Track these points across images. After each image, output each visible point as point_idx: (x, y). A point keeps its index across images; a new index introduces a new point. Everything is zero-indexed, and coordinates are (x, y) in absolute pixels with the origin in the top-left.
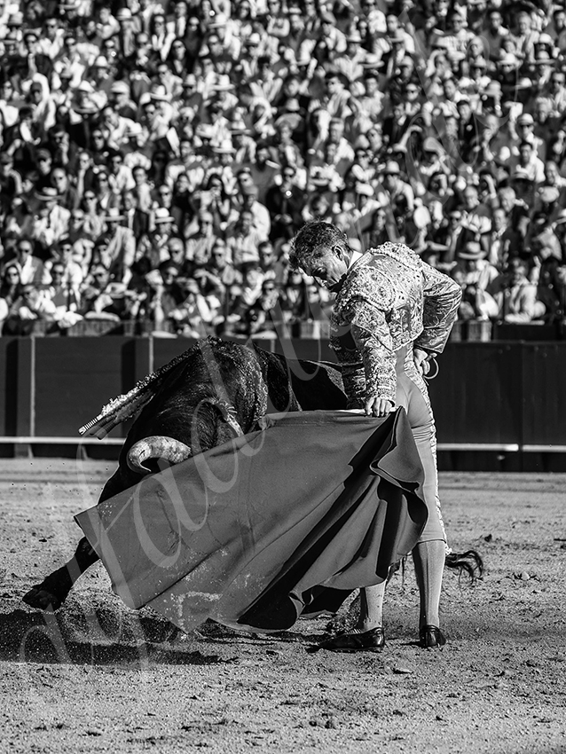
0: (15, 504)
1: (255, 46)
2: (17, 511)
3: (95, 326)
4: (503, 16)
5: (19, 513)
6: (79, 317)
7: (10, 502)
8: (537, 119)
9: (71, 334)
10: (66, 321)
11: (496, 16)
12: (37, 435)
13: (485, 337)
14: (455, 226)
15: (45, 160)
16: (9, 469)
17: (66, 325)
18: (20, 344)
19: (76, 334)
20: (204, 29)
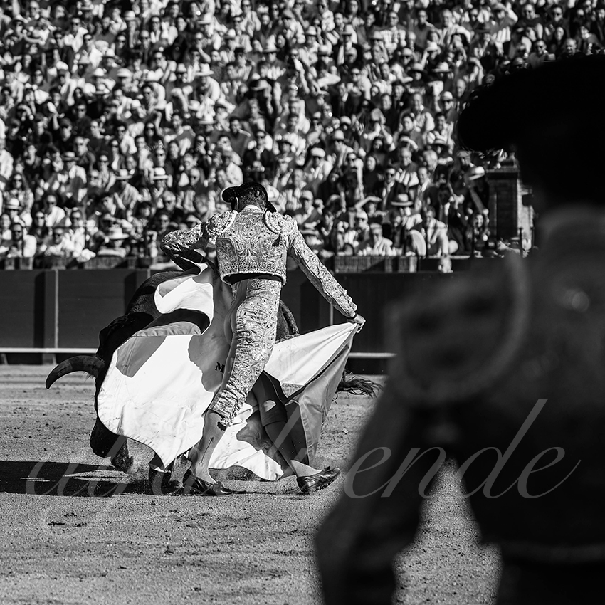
0: (36, 401)
1: (233, 39)
2: (37, 406)
3: (106, 261)
4: (428, 14)
5: (38, 409)
6: (93, 255)
7: (33, 399)
8: (455, 95)
9: (87, 267)
10: (83, 258)
11: (423, 13)
12: (60, 346)
13: (412, 269)
14: (389, 181)
15: (67, 127)
16: (37, 373)
17: (83, 260)
18: (47, 276)
19: (91, 268)
20: (192, 26)
